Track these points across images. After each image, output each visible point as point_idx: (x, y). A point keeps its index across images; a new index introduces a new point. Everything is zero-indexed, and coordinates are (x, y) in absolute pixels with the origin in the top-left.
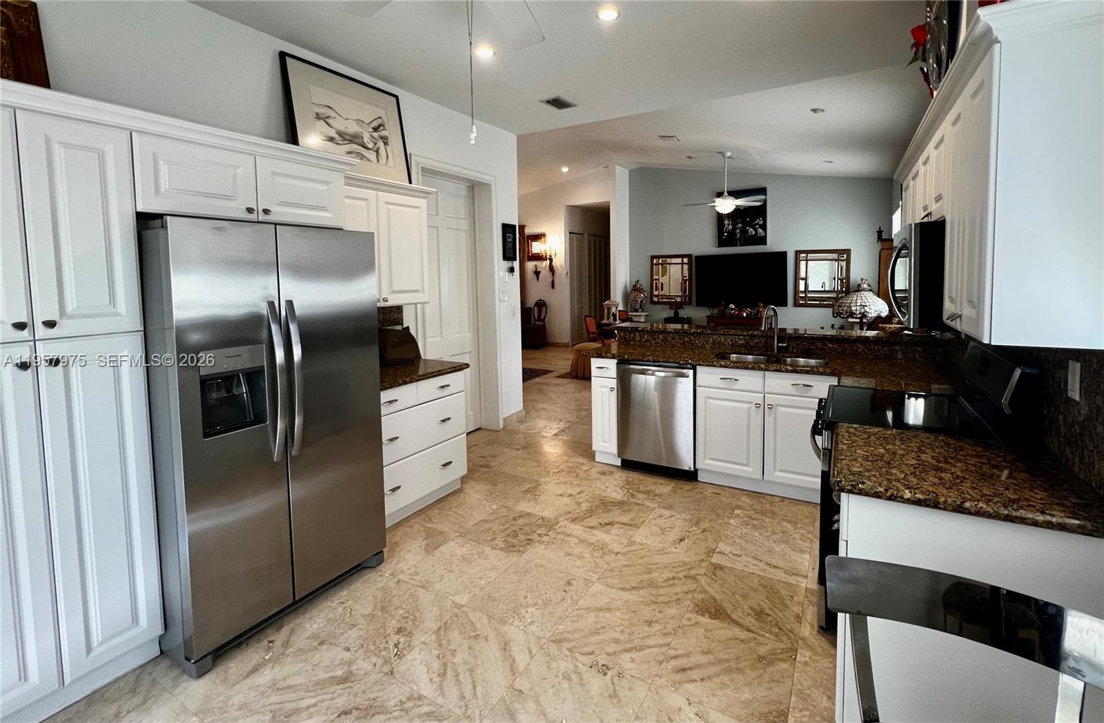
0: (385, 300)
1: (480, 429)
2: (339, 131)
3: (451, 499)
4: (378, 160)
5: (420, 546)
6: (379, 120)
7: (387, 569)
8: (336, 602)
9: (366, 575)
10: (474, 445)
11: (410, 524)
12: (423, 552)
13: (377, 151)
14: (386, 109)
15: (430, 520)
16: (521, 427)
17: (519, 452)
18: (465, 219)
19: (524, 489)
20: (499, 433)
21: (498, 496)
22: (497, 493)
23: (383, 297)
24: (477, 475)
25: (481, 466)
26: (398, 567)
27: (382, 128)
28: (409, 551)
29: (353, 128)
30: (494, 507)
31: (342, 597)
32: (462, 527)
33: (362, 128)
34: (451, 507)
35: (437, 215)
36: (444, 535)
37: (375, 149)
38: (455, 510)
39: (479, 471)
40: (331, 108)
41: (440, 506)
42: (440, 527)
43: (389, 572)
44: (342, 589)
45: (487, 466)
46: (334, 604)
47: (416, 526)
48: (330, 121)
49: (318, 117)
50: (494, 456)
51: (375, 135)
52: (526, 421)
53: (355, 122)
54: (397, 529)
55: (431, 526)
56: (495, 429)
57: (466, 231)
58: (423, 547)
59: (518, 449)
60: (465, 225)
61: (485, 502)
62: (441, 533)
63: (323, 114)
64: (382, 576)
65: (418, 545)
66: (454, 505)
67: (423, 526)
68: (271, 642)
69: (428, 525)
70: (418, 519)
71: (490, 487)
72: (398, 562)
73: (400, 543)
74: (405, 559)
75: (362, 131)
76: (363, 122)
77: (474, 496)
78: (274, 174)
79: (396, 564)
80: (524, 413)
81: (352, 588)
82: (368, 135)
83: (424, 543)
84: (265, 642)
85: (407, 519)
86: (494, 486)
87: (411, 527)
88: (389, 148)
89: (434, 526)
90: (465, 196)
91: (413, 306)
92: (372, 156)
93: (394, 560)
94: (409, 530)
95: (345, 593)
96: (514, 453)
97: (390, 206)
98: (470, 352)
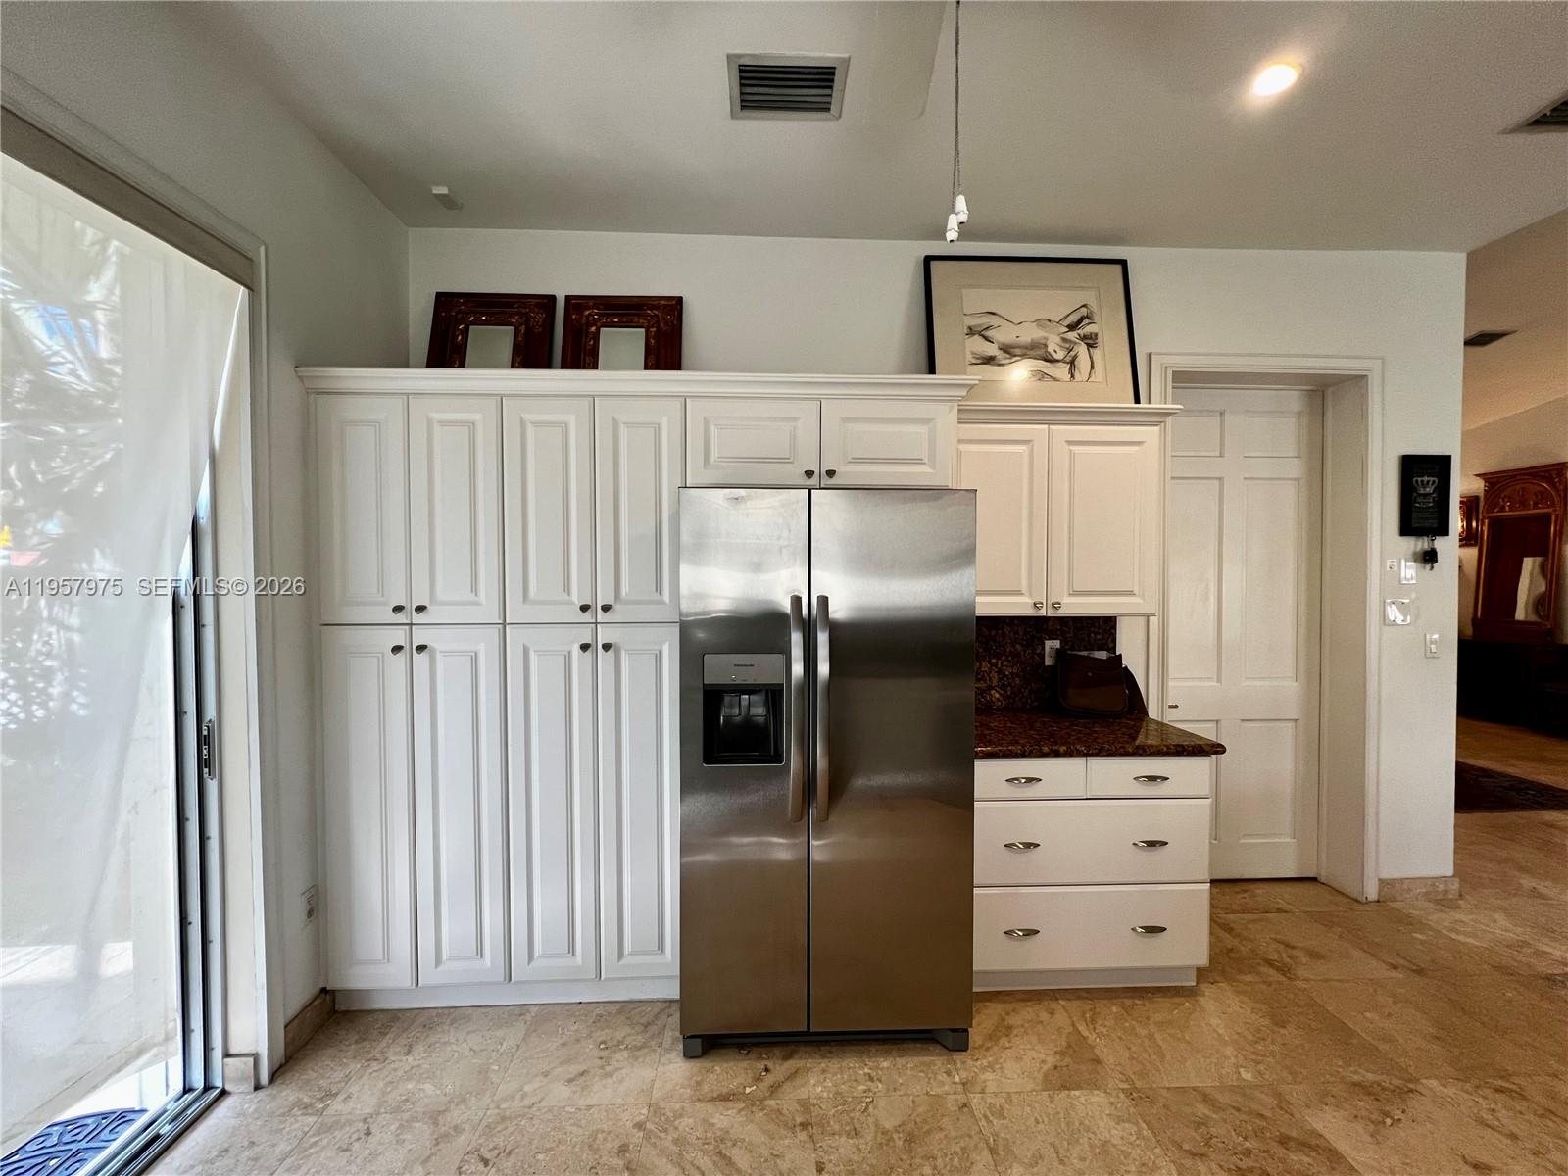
0: (1055, 606)
1: (1314, 880)
2: (1003, 344)
3: (1164, 1003)
4: (1072, 376)
5: (1043, 1062)
6: (1084, 310)
7: (965, 1066)
8: (867, 1070)
9: (931, 1055)
10: (1279, 911)
11: (1053, 1005)
12: (1040, 1076)
13: (1072, 363)
14: (1098, 288)
15: (1093, 1021)
16: (1434, 917)
17: (1394, 974)
18: (1299, 457)
19: (1356, 1078)
20: (1357, 906)
21: (1273, 1054)
22: (1275, 1048)
23: (1052, 601)
24: (1248, 978)
25: (1269, 963)
26: (983, 1077)
27: (1086, 321)
28: (1018, 1059)
29: (1028, 334)
30: (1247, 1076)
31: (878, 1068)
32: (1142, 1074)
33: (1046, 332)
34: (1148, 1018)
35: (1221, 455)
36: (1099, 1066)
37: (1068, 359)
38: (1153, 1028)
39: (1259, 973)
40: (993, 313)
41: (1128, 1002)
42: (1103, 1051)
43: (964, 1075)
44: (887, 1054)
45: (1284, 970)
46: (861, 1072)
47: (1062, 1016)
48: (988, 333)
49: (971, 332)
50: (1315, 955)
51: (1072, 336)
52: (1458, 907)
53: (1034, 324)
54: (1029, 1003)
55: (1085, 1033)
56: (1355, 896)
57: (1298, 480)
58: (1045, 1068)
59: (1395, 968)
60: (1295, 468)
61: (1229, 1050)
62: (1097, 1061)
63: (980, 326)
64: (948, 1073)
65: (1042, 1056)
66: (1158, 1017)
67: (1073, 1025)
68: (767, 1070)
69: (1082, 1028)
70: (1075, 1005)
71: (1266, 1022)
72: (990, 1066)
73: (1015, 1032)
74: (1001, 1068)
75: (1045, 335)
76: (1050, 321)
77: (1215, 1022)
78: (846, 420)
79: (984, 1069)
80: (1455, 886)
81: (900, 1061)
82: (1058, 340)
83: (1051, 1060)
84: (761, 1065)
85: (1055, 995)
86: (1277, 1024)
87: (1052, 1013)
88: (1097, 353)
89: (1092, 1037)
90: (1300, 413)
91: (1142, 620)
92: (1062, 371)
93: (985, 1057)
94: (1044, 1016)
95: (885, 1064)
96: (1377, 969)
97: (1075, 448)
98: (1296, 720)
